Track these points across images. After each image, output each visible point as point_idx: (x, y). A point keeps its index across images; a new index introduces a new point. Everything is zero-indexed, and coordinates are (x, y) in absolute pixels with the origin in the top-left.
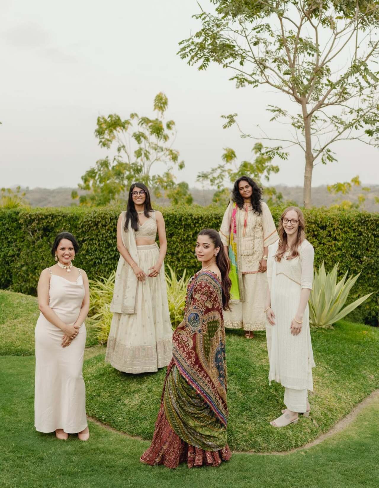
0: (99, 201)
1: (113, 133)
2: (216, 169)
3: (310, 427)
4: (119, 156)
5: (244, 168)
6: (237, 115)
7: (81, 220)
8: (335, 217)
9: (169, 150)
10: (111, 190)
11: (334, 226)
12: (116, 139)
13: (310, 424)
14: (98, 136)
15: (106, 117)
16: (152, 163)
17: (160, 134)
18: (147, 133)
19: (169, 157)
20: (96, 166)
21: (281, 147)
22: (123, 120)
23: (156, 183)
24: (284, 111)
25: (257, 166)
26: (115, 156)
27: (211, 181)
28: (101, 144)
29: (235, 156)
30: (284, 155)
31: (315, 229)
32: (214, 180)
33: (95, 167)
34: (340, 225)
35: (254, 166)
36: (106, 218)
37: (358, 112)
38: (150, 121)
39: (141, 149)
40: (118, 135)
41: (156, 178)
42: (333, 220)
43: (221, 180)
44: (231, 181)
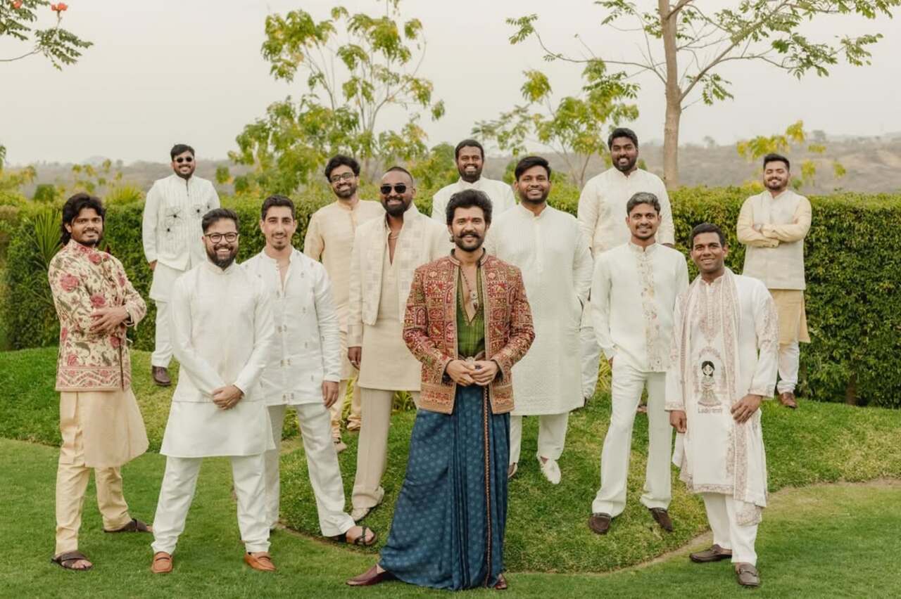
0: (277, 187)
1: (298, 47)
2: (510, 116)
3: (646, 539)
4: (311, 96)
5: (566, 112)
6: (536, 18)
7: (255, 221)
8: (718, 204)
9: (412, 79)
10: (300, 163)
11: (716, 220)
12: (305, 59)
13: (648, 536)
14: (269, 57)
15: (284, 17)
16: (378, 108)
17: (393, 49)
18: (367, 47)
19: (412, 93)
20: (268, 117)
21: (624, 74)
22: (317, 22)
23: (387, 147)
24: (629, 5)
25: (592, 107)
26: (304, 96)
27: (501, 140)
28: (276, 71)
29: (548, 87)
30: (631, 88)
31: (681, 228)
32: (506, 138)
33: (265, 117)
34: (727, 218)
35: (587, 107)
36: (301, 216)
37: (758, 9)
38: (372, 22)
39: (355, 80)
40: (308, 53)
41: (386, 138)
42: (715, 209)
43: (520, 138)
44: (540, 139)
